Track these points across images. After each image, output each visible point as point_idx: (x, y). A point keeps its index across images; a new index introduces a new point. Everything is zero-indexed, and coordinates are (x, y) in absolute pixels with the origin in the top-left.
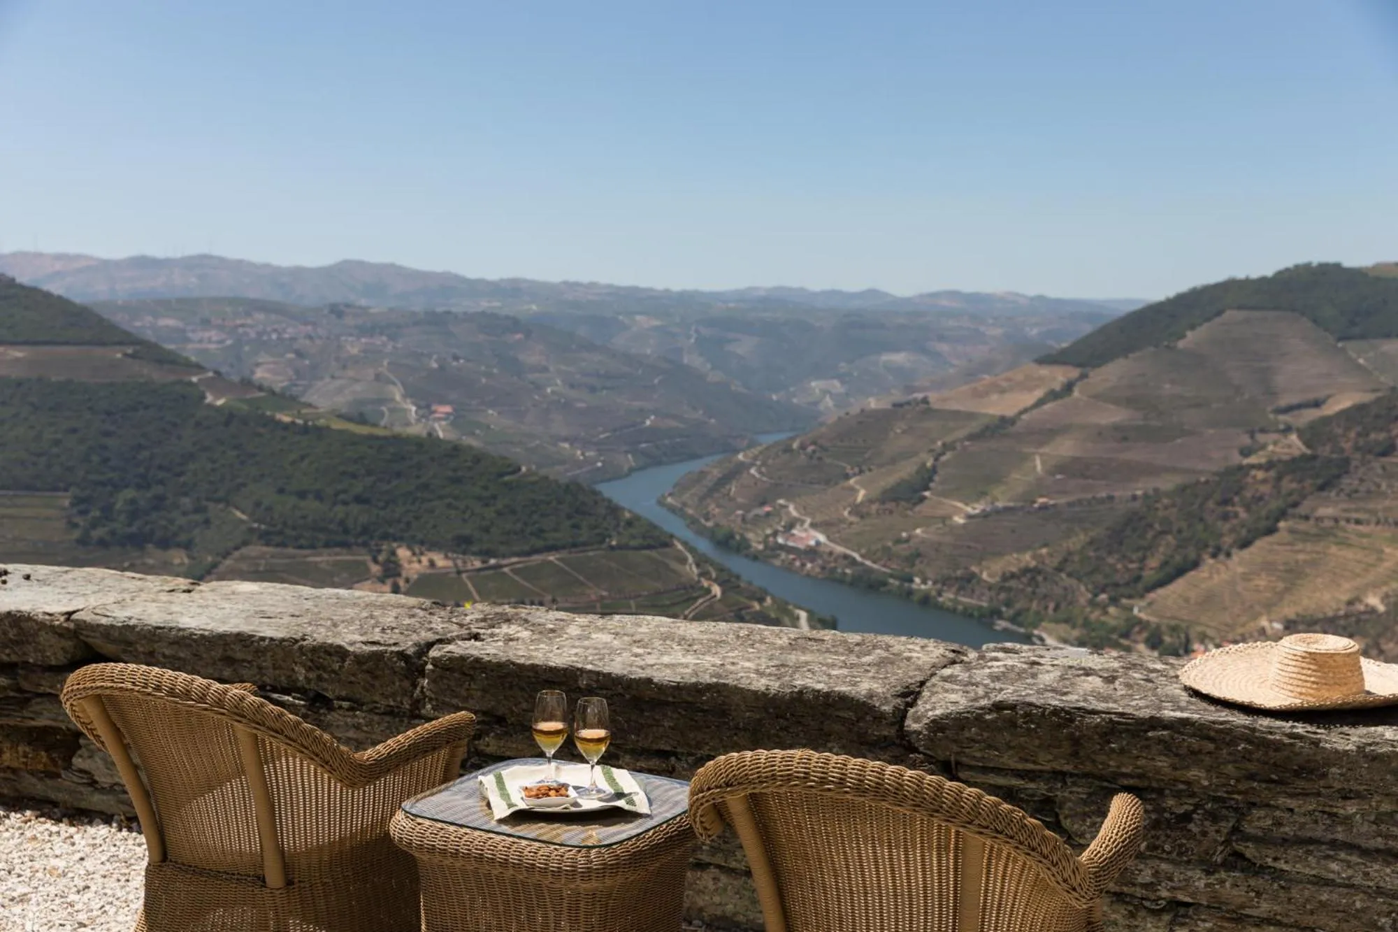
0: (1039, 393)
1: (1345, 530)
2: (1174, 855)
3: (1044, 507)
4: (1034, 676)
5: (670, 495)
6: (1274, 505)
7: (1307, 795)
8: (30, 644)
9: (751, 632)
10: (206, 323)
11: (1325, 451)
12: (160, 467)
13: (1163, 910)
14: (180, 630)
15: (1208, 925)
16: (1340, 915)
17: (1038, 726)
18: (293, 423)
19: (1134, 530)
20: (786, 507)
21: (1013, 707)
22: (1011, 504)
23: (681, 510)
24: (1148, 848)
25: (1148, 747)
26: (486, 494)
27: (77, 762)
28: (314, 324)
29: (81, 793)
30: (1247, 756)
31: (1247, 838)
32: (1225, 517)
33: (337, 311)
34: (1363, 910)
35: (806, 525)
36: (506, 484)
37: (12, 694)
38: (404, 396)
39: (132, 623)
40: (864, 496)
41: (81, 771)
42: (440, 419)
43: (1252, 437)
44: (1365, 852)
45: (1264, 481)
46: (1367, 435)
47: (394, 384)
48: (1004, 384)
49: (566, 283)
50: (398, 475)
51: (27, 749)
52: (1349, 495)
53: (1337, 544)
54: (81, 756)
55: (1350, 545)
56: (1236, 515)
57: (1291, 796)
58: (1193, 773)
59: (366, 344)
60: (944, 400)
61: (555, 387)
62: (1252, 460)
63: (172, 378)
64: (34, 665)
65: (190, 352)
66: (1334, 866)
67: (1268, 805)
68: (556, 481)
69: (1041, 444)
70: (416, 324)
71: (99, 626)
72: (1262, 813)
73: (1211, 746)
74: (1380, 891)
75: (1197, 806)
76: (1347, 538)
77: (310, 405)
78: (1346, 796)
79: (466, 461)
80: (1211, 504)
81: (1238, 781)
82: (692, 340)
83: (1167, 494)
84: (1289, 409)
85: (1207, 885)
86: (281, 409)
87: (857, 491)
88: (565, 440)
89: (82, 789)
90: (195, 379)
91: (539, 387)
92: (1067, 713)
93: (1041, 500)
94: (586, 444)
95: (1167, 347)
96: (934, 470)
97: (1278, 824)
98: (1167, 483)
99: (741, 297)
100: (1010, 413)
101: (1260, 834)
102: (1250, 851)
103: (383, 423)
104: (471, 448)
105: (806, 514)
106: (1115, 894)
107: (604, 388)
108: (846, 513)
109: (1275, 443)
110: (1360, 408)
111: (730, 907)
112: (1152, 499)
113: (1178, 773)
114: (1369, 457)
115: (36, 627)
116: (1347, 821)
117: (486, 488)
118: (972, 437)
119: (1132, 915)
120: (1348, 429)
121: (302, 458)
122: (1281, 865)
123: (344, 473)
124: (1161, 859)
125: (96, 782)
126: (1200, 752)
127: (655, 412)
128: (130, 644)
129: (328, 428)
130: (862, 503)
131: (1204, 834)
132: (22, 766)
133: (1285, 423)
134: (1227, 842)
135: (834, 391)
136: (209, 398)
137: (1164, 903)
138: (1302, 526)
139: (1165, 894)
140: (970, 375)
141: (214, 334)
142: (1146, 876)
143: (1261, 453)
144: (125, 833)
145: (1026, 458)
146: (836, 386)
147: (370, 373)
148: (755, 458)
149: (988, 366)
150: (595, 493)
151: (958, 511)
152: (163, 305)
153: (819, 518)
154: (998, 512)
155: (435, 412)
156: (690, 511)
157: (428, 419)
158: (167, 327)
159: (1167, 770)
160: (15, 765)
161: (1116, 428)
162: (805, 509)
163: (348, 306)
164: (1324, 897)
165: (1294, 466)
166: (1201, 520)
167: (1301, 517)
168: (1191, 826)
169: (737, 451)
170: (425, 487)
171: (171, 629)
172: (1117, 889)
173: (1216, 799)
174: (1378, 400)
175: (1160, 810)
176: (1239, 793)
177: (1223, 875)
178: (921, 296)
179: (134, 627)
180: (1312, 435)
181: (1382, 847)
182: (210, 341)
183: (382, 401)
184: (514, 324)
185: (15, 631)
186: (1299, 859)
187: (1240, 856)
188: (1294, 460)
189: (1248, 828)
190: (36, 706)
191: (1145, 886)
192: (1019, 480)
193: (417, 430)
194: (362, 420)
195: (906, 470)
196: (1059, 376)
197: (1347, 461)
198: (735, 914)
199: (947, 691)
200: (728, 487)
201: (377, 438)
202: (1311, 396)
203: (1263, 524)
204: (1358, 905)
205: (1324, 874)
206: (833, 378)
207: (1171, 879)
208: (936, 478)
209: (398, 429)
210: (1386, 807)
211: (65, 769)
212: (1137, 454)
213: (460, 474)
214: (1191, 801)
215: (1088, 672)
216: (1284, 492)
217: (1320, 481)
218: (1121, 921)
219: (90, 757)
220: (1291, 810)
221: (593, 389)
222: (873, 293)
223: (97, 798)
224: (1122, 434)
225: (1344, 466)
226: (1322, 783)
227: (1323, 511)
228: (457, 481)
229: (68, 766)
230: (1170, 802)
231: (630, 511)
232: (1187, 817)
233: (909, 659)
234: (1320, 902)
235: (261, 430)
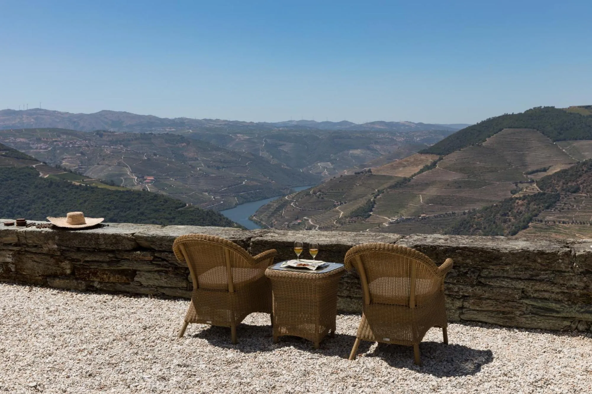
0: (421, 167)
1: (558, 226)
2: (463, 283)
3: (424, 218)
4: (425, 240)
5: (254, 216)
6: (527, 215)
7: (497, 265)
8: (120, 243)
9: (343, 233)
10: (39, 140)
11: (548, 191)
12: (19, 207)
13: (461, 298)
14: (171, 237)
15: (473, 301)
16: (506, 295)
17: (427, 251)
18: (80, 185)
19: (464, 228)
20: (308, 220)
21: (420, 246)
22: (409, 217)
23: (260, 222)
24: (456, 282)
25: (456, 255)
26: (169, 216)
27: (136, 279)
28: (90, 140)
29: (137, 288)
30: (481, 256)
31: (482, 277)
32: (505, 222)
33: (100, 134)
34: (511, 294)
35: (317, 229)
36: (179, 212)
37: (114, 259)
38: (131, 172)
39: (154, 235)
40: (343, 214)
41: (137, 282)
42: (148, 183)
43: (516, 185)
44: (512, 279)
45: (522, 205)
46: (567, 184)
47: (127, 167)
48: (405, 163)
49: (205, 120)
50: (130, 208)
51: (119, 276)
52: (560, 211)
53: (555, 232)
54: (137, 277)
55: (561, 233)
56: (510, 221)
57: (493, 265)
58: (468, 261)
59: (114, 148)
60: (378, 171)
61: (201, 167)
62: (517, 195)
63: (24, 166)
64: (121, 250)
65: (32, 153)
66: (504, 283)
67: (487, 268)
68: (202, 210)
69: (422, 190)
70: (136, 139)
71: (144, 237)
72: (486, 270)
73: (472, 253)
74: (515, 288)
75: (469, 270)
76: (559, 230)
77: (88, 177)
78: (506, 264)
79: (161, 202)
80: (498, 216)
81: (479, 262)
82: (264, 145)
83: (479, 212)
84: (533, 172)
85: (472, 290)
86: (75, 179)
87: (340, 212)
88: (206, 191)
89: (138, 287)
90: (34, 166)
91: (193, 167)
92: (435, 247)
93: (422, 215)
94: (215, 193)
95: (478, 145)
96: (374, 202)
97: (490, 273)
98: (478, 207)
99: (285, 125)
100: (408, 176)
101: (485, 276)
102: (483, 280)
103: (122, 185)
104: (163, 195)
105: (317, 223)
106: (448, 295)
107: (224, 167)
108: (335, 223)
109: (527, 188)
110: (564, 171)
111: (342, 307)
112: (472, 214)
113: (464, 261)
114: (568, 193)
115: (122, 238)
116: (507, 271)
117: (170, 214)
118: (391, 187)
119: (453, 300)
120: (558, 181)
121: (85, 201)
122: (491, 284)
123: (104, 208)
124: (460, 285)
125: (142, 285)
126: (469, 255)
127: (247, 178)
128: (154, 242)
129: (97, 187)
130: (342, 218)
131: (471, 277)
132: (117, 282)
133: (531, 179)
134: (477, 279)
135: (328, 167)
136: (41, 175)
137: (461, 296)
138: (539, 225)
139: (461, 294)
140: (390, 159)
141: (43, 145)
142: (456, 289)
143: (520, 192)
144: (153, 299)
145: (415, 196)
146: (330, 165)
147: (115, 162)
148: (293, 198)
149: (398, 155)
150: (220, 215)
151: (385, 221)
152: (19, 132)
153: (322, 225)
154: (403, 221)
155: (146, 180)
156: (264, 223)
157: (142, 183)
158: (20, 142)
159: (461, 261)
160: (114, 281)
161: (456, 182)
162: (316, 221)
163: (104, 131)
164: (502, 291)
165: (535, 198)
166: (494, 223)
167: (538, 221)
168: (468, 275)
169: (284, 195)
170: (142, 214)
171: (168, 237)
172: (449, 293)
173: (474, 268)
174: (572, 168)
175: (459, 271)
176: (480, 265)
177: (476, 287)
178: (367, 124)
179: (155, 237)
180: (542, 184)
181: (516, 277)
182: (41, 149)
183: (121, 175)
184: (182, 139)
185: (115, 240)
186: (496, 282)
187: (480, 282)
188: (535, 195)
189: (482, 275)
190: (122, 262)
191: (456, 292)
192: (412, 206)
193: (138, 188)
194: (113, 184)
195: (362, 203)
196: (430, 159)
197: (558, 195)
198: (343, 309)
199: (402, 244)
200: (281, 211)
201: (120, 192)
202: (543, 166)
203: (522, 224)
204: (510, 292)
205: (501, 285)
206: (328, 162)
207: (463, 290)
208: (375, 206)
209: (129, 188)
210: (517, 267)
211: (132, 281)
212: (465, 194)
213: (158, 207)
214: (467, 269)
215: (440, 239)
216: (531, 209)
217: (546, 205)
218: (450, 302)
219: (141, 277)
220: (493, 269)
221: (218, 168)
222: (345, 123)
223: (142, 289)
224: (458, 185)
225: (557, 198)
226: (500, 261)
227: (548, 218)
228: (157, 211)
229: (133, 280)
230: (462, 269)
231: (236, 223)
232: (466, 273)
233: (390, 238)
234: (501, 292)
235: (66, 189)
